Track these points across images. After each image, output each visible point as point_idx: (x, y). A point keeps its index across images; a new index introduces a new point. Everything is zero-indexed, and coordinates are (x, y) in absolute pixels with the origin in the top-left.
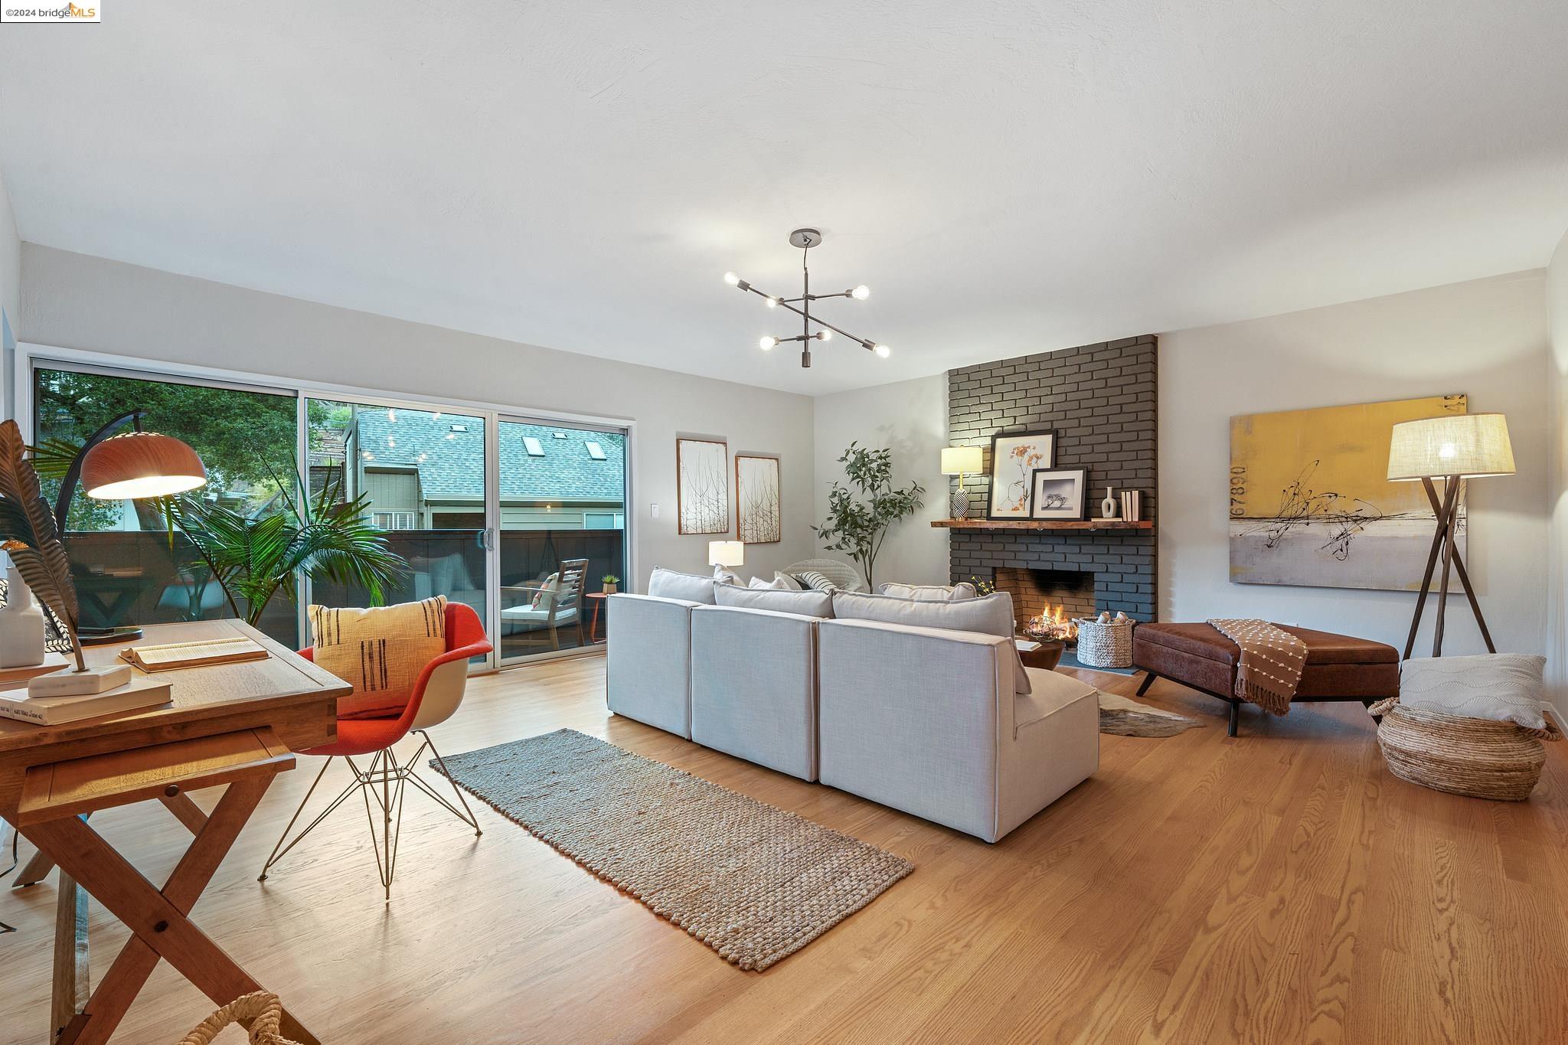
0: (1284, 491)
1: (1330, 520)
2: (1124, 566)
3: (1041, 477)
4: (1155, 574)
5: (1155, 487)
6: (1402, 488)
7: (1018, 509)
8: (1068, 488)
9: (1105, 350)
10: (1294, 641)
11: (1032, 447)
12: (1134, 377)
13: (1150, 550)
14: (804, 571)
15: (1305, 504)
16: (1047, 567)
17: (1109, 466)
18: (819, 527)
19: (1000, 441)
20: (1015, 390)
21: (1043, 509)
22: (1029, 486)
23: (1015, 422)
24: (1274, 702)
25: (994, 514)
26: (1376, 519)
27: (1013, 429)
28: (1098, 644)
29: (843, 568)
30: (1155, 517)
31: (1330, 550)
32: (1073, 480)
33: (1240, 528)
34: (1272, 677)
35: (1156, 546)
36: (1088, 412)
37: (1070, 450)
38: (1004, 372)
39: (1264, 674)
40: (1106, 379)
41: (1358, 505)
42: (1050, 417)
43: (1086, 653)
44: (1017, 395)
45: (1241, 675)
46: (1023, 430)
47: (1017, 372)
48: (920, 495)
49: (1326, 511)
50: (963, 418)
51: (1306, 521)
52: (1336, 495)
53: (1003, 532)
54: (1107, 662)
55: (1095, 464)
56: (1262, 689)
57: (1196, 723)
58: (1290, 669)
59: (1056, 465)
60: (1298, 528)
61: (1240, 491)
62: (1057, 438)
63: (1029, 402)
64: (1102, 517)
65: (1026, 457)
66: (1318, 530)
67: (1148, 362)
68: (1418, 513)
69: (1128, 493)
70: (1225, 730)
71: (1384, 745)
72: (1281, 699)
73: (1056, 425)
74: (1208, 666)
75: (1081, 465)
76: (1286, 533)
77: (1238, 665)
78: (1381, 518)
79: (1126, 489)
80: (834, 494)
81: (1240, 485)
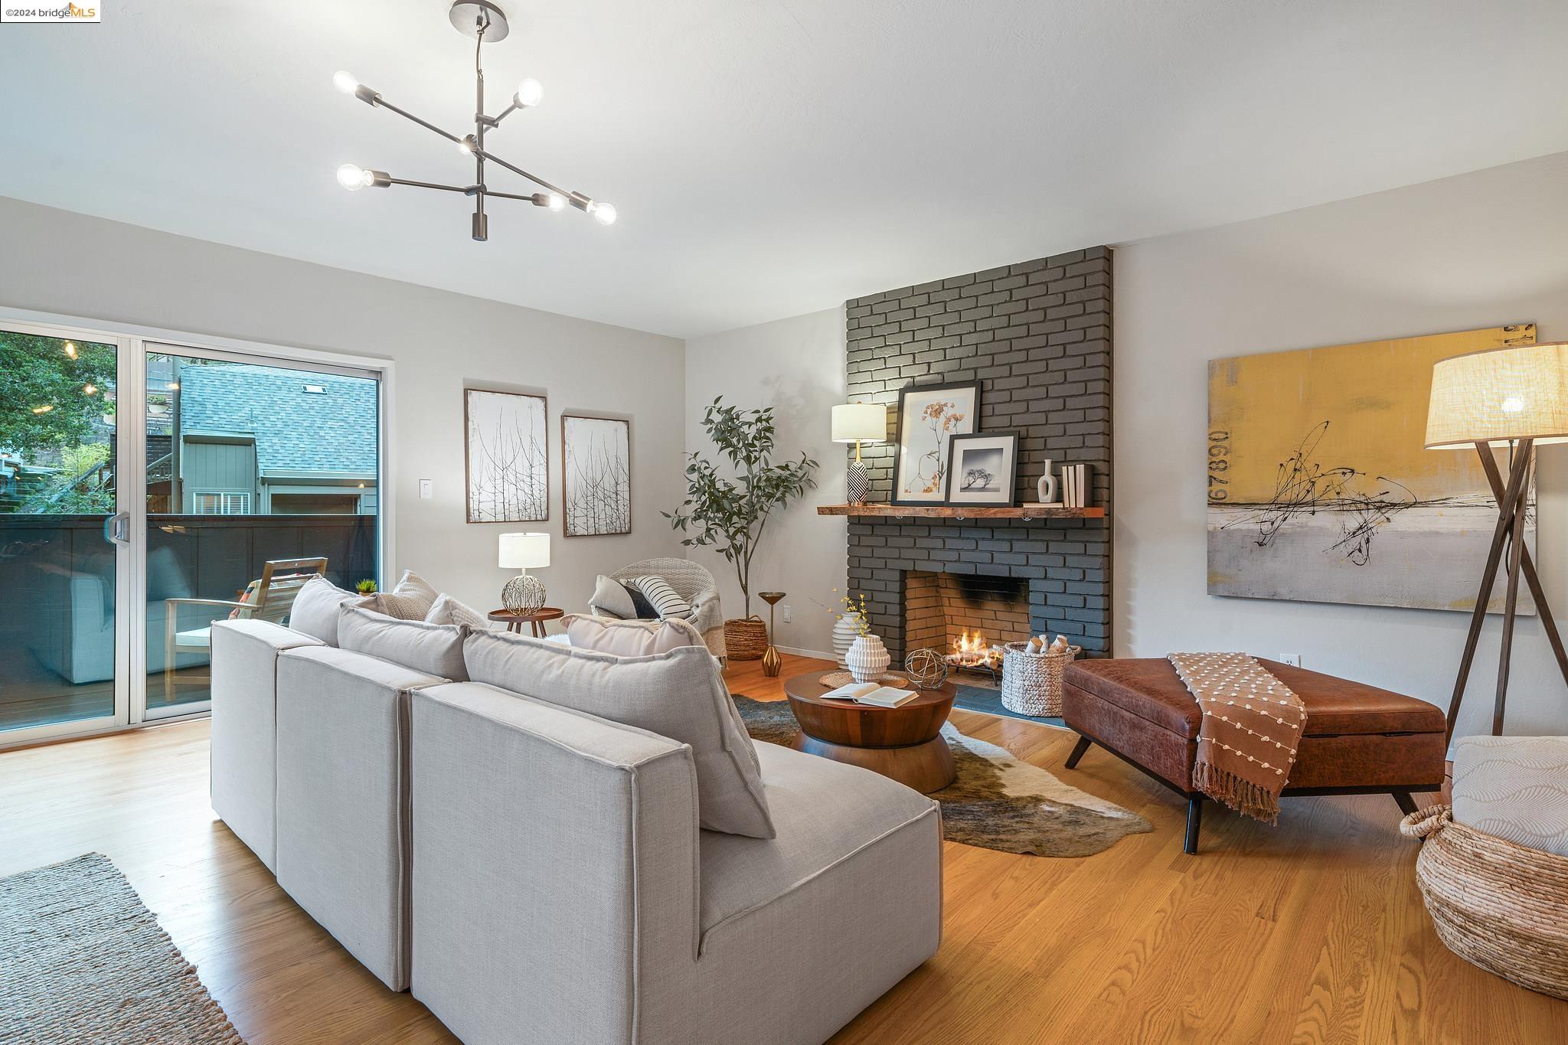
0: (1281, 465)
1: (1344, 507)
2: (1067, 570)
3: (961, 446)
4: (1109, 582)
5: (1109, 461)
6: (1449, 459)
7: (931, 491)
8: (994, 460)
9: (1043, 270)
10: (1287, 697)
11: (949, 405)
12: (1081, 305)
13: (1101, 549)
14: (638, 575)
15: (1310, 484)
16: (969, 570)
17: (1046, 431)
18: (672, 514)
19: (910, 397)
20: (929, 327)
21: (963, 489)
22: (945, 459)
23: (929, 371)
24: (1254, 799)
25: (902, 496)
26: (1408, 506)
27: (927, 380)
28: (1026, 683)
29: (696, 571)
30: (1109, 502)
31: (1344, 550)
32: (1000, 451)
33: (1222, 518)
34: (1251, 759)
35: (1109, 542)
36: (1022, 356)
37: (999, 409)
38: (915, 302)
39: (1239, 753)
40: (1045, 309)
41: (1386, 486)
42: (972, 363)
43: (1012, 694)
44: (932, 334)
45: (1203, 756)
46: (940, 382)
47: (932, 302)
48: (812, 471)
49: (1338, 493)
50: (864, 366)
51: (1311, 509)
52: (1353, 471)
53: (914, 521)
54: (1038, 708)
55: (1030, 428)
56: (1235, 778)
57: (1139, 824)
58: (1279, 745)
59: (980, 429)
60: (1300, 518)
61: (1222, 465)
62: (982, 392)
63: (946, 343)
64: (1038, 502)
65: (942, 418)
66: (1326, 521)
67: (1098, 285)
68: (1469, 497)
69: (1071, 468)
70: (1178, 841)
71: (1429, 892)
72: (1265, 794)
73: (981, 375)
74: (1155, 736)
75: (1012, 429)
76: (1284, 526)
77: (1198, 739)
78: (1414, 504)
79: (1066, 462)
80: (692, 469)
81: (1221, 457)
